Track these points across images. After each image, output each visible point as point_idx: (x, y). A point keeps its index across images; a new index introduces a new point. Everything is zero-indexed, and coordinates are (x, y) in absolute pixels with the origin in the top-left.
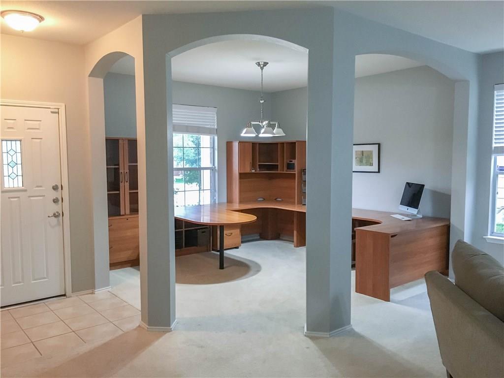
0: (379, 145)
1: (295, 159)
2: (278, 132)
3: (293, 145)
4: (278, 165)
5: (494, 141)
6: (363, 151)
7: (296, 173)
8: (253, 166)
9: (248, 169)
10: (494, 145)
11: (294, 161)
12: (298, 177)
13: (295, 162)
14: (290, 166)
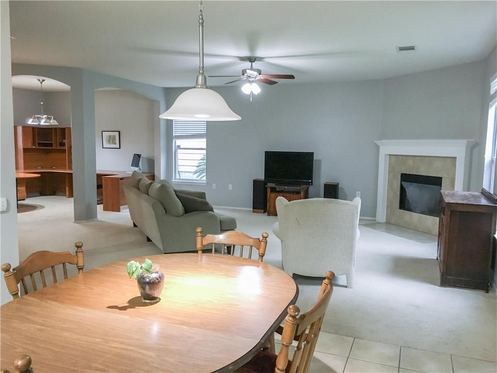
0: (119, 132)
1: (65, 139)
2: (53, 122)
3: (63, 130)
4: (52, 144)
5: (174, 132)
6: (110, 136)
7: (66, 148)
8: (34, 143)
9: (30, 146)
10: (174, 135)
11: (64, 141)
12: (68, 151)
13: (66, 141)
14: (62, 144)
